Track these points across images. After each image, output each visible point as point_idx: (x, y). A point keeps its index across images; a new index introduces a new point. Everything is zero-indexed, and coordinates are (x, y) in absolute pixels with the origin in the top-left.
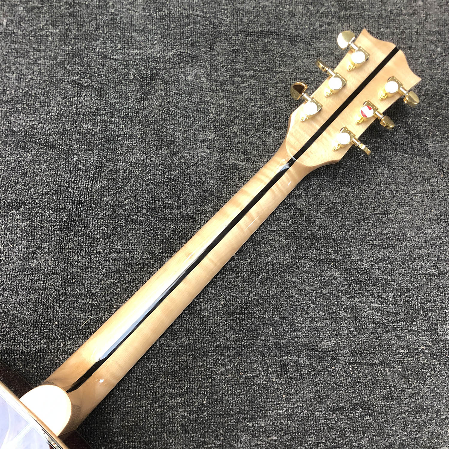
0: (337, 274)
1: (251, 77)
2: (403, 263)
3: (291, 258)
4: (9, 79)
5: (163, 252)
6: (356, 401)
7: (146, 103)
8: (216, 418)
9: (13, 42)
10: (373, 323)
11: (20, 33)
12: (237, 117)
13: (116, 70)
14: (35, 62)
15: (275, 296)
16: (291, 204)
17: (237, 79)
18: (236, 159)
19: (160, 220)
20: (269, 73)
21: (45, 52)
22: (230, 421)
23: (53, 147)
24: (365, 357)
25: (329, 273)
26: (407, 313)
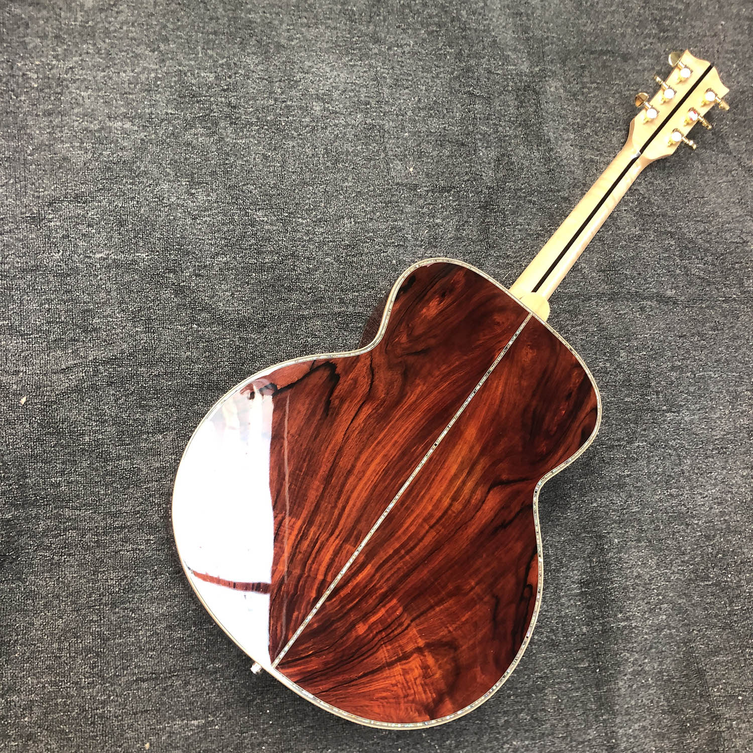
0: (673, 243)
1: (596, 88)
2: (718, 234)
3: (641, 230)
4: (421, 90)
5: (550, 226)
6: (693, 331)
7: (522, 110)
8: (604, 341)
9: (420, 60)
10: (699, 278)
11: (424, 52)
12: (588, 121)
13: (498, 82)
14: (437, 76)
15: (633, 258)
16: (635, 190)
17: (585, 90)
18: (592, 155)
19: (546, 201)
20: (608, 85)
21: (444, 67)
22: (614, 342)
23: (463, 144)
24: (696, 302)
25: (667, 242)
26: (722, 272)
